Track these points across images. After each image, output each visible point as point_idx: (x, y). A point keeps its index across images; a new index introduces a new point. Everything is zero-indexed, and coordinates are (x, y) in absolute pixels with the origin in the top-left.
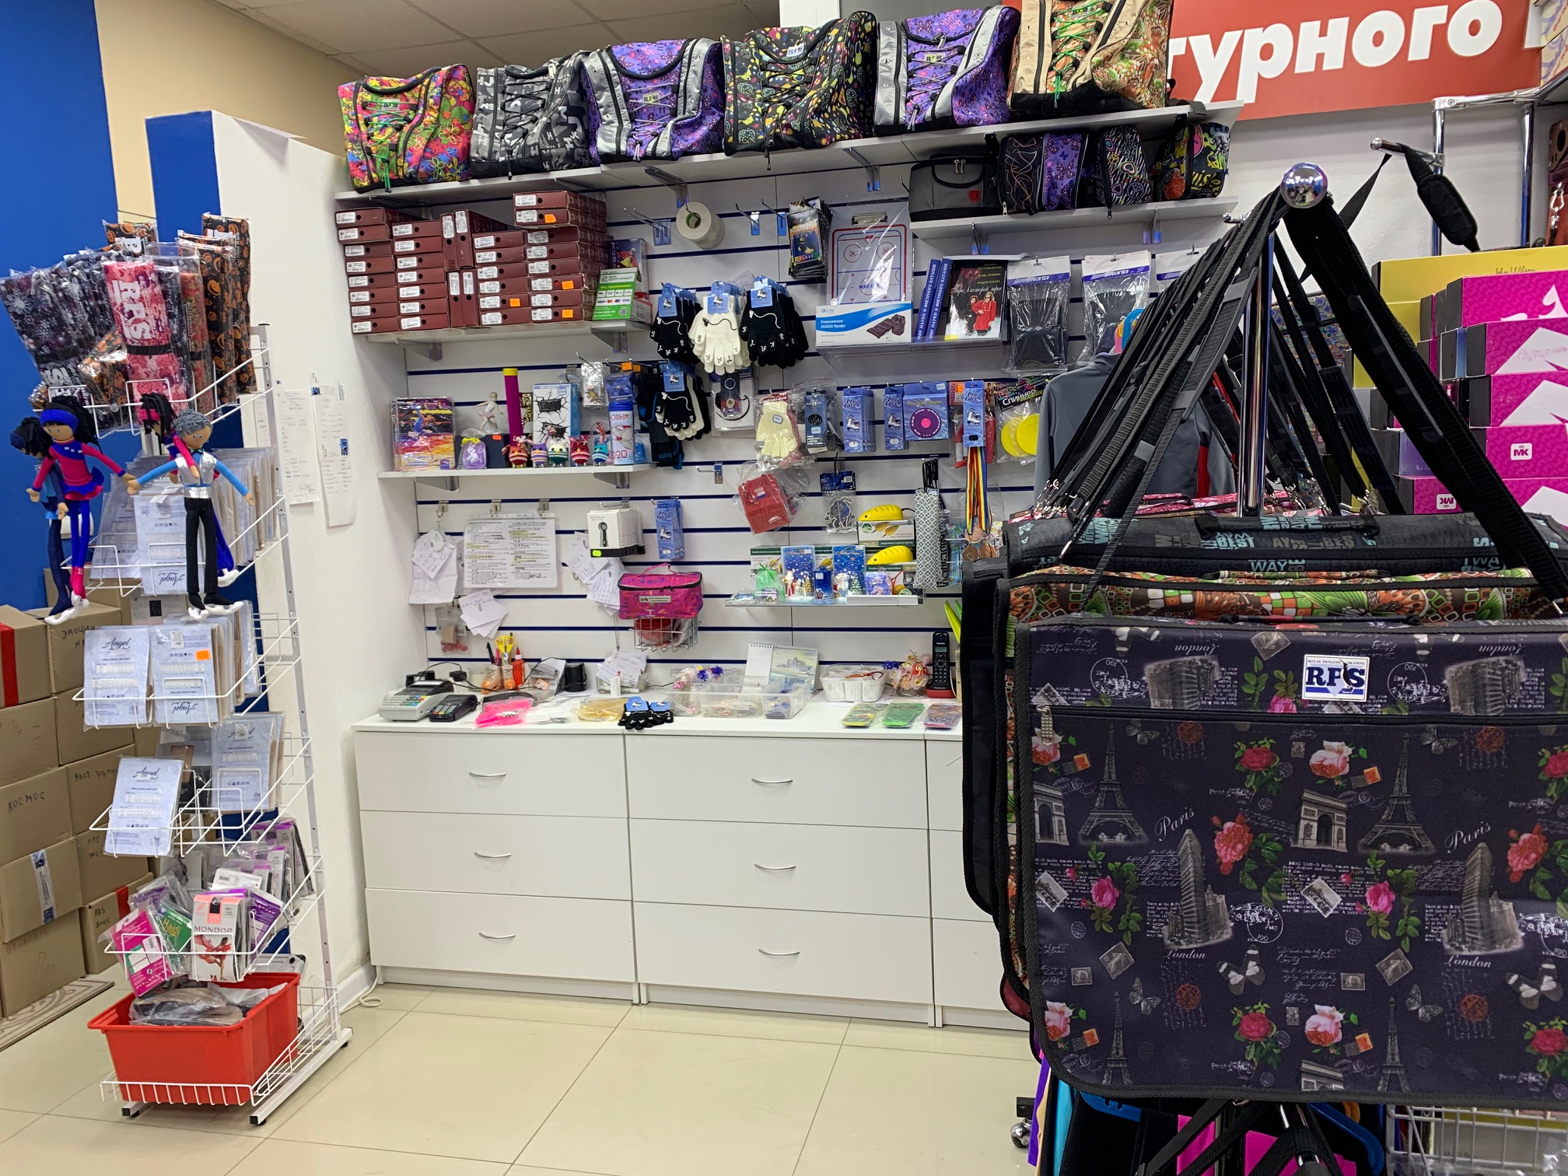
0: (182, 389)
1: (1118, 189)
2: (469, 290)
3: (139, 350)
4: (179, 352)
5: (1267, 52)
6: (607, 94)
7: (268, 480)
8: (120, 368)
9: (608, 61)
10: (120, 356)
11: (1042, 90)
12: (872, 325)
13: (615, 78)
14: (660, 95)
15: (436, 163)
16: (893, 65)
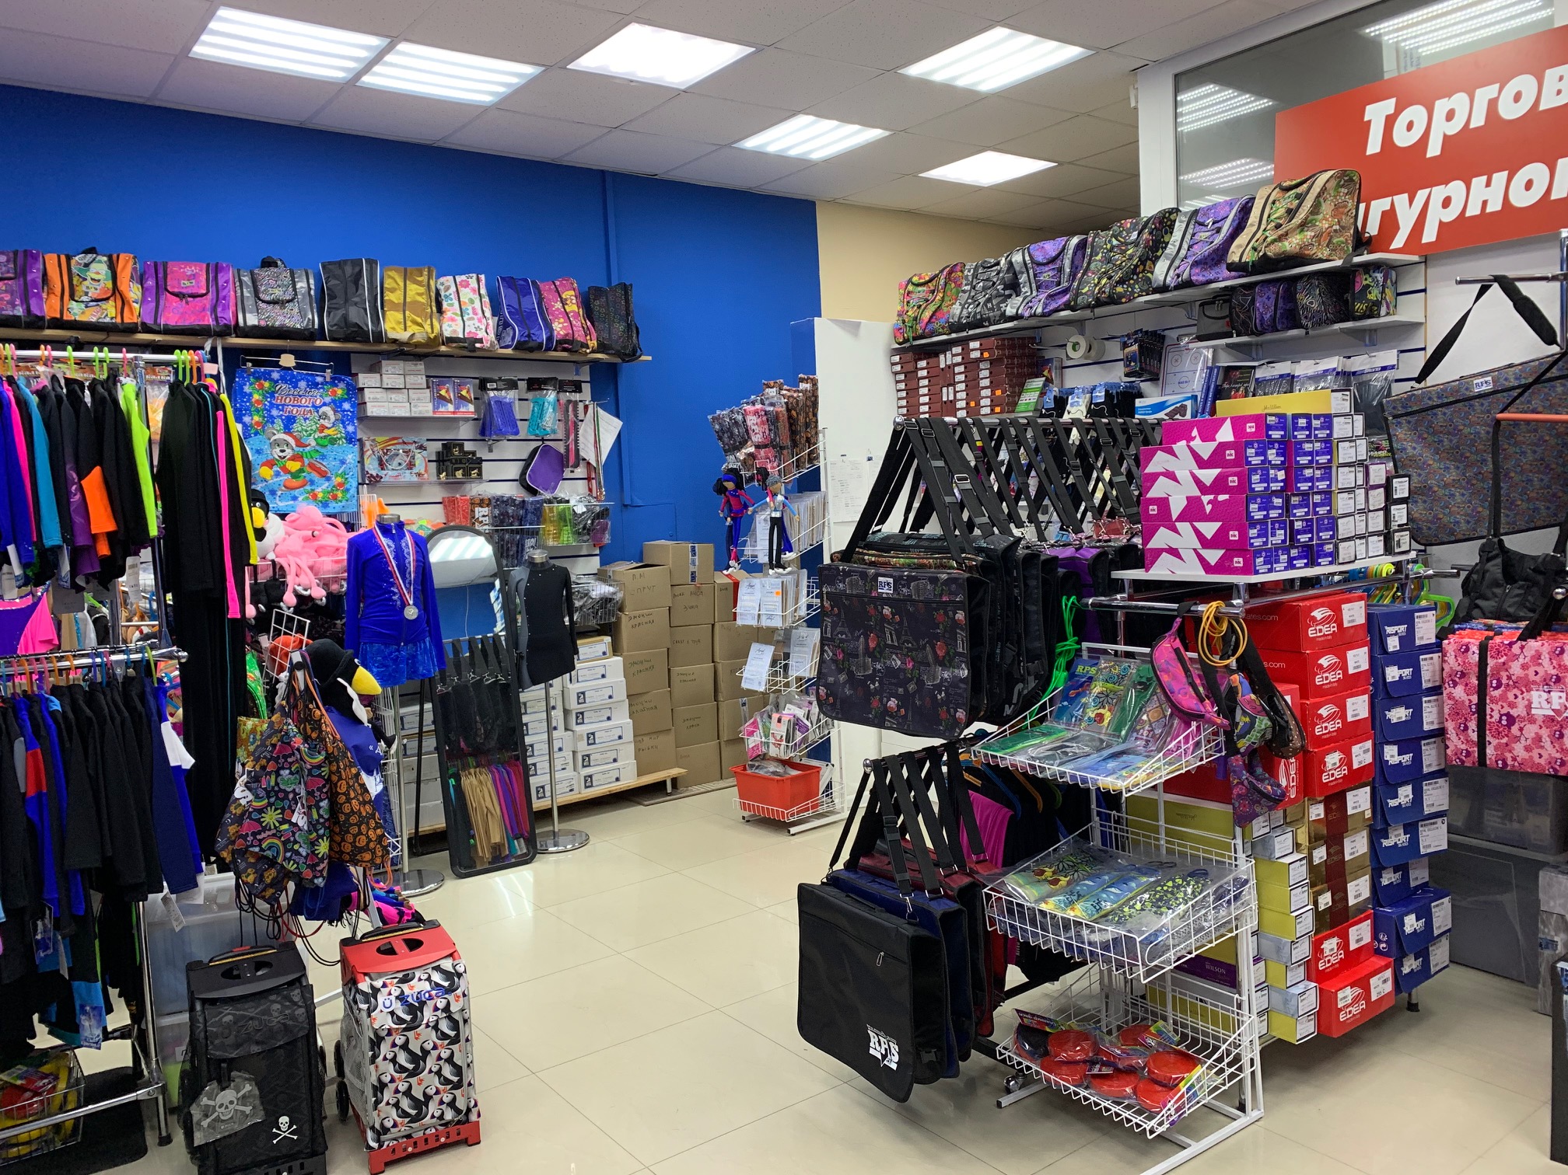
0: (775, 464)
1: (1306, 317)
2: (951, 398)
3: (758, 447)
4: (774, 447)
5: (1446, 203)
6: (1025, 275)
7: (821, 506)
8: (751, 455)
9: (1027, 255)
10: (752, 450)
11: (1243, 260)
12: (1167, 410)
13: (1030, 265)
14: (1051, 273)
15: (936, 325)
16: (1178, 244)
